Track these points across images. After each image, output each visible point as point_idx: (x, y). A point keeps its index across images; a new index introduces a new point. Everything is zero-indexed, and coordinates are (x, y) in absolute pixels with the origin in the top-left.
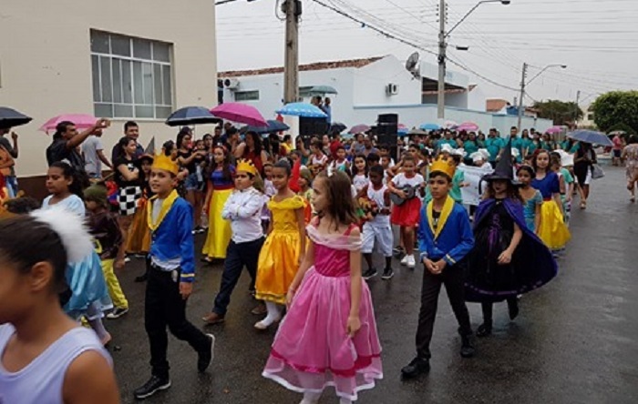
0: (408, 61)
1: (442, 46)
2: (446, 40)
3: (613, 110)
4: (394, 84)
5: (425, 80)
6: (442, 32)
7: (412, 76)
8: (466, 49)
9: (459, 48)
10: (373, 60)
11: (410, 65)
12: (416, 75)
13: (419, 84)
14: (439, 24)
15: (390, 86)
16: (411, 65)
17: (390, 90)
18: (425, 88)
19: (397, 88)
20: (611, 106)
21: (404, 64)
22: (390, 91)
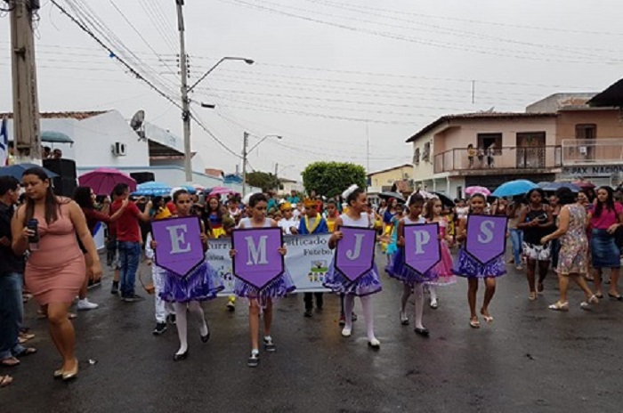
0: (133, 120)
1: (186, 101)
2: (189, 95)
3: (320, 178)
4: (121, 142)
5: (151, 143)
6: (185, 86)
7: (139, 137)
8: (212, 107)
9: (204, 105)
10: (92, 114)
11: (135, 124)
12: (142, 135)
13: (146, 146)
14: (180, 77)
15: (117, 144)
16: (137, 124)
17: (118, 149)
18: (152, 153)
19: (125, 148)
20: (319, 175)
21: (129, 123)
22: (118, 152)
